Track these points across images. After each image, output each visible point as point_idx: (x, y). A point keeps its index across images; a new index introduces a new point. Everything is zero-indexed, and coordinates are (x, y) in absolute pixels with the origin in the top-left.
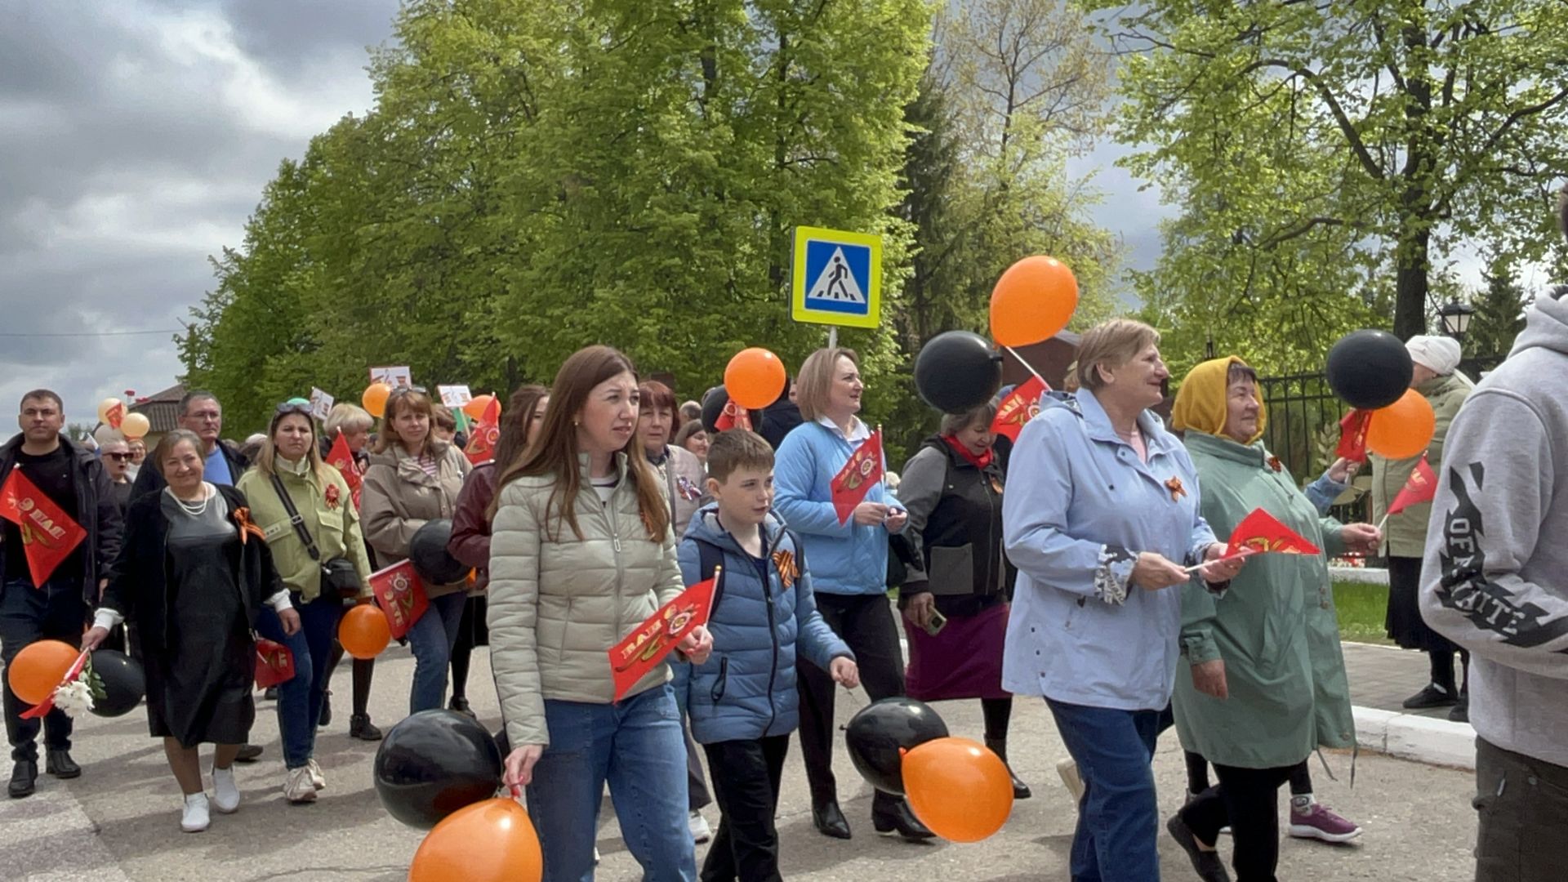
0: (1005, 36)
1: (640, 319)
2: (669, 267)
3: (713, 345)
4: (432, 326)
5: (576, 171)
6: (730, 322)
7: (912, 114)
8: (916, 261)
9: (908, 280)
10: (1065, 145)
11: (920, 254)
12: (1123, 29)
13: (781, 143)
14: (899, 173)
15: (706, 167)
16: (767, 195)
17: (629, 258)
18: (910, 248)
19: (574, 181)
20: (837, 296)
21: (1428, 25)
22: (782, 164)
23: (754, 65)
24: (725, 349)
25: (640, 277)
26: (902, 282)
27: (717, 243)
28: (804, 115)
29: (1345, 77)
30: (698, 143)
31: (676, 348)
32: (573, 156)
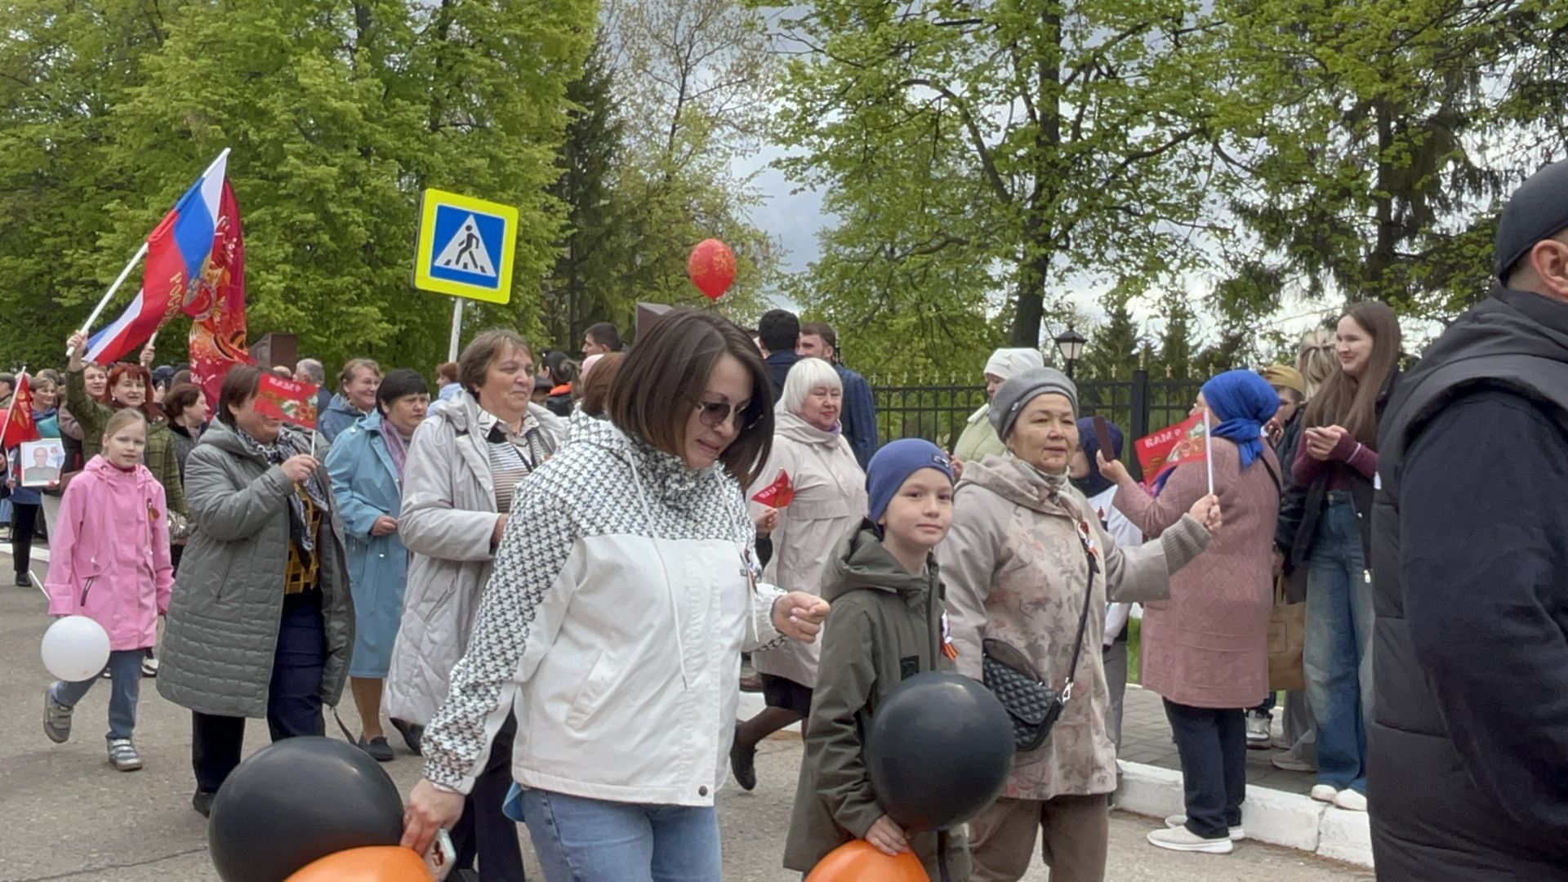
0: (680, 29)
1: (263, 273)
2: (302, 222)
3: (343, 308)
4: (27, 261)
5: (201, 107)
6: (365, 286)
7: (576, 92)
8: (570, 241)
9: (561, 260)
10: (733, 143)
11: (573, 235)
12: (782, 30)
13: (437, 104)
14: (559, 151)
15: (349, 118)
16: (416, 157)
17: (259, 207)
18: (563, 229)
19: (198, 117)
20: (465, 266)
21: (1062, 64)
22: (435, 127)
23: (412, 19)
24: (357, 314)
25: (268, 230)
26: (553, 263)
27: (356, 202)
28: (461, 79)
29: (981, 101)
30: (342, 93)
31: (302, 309)
32: (198, 91)
